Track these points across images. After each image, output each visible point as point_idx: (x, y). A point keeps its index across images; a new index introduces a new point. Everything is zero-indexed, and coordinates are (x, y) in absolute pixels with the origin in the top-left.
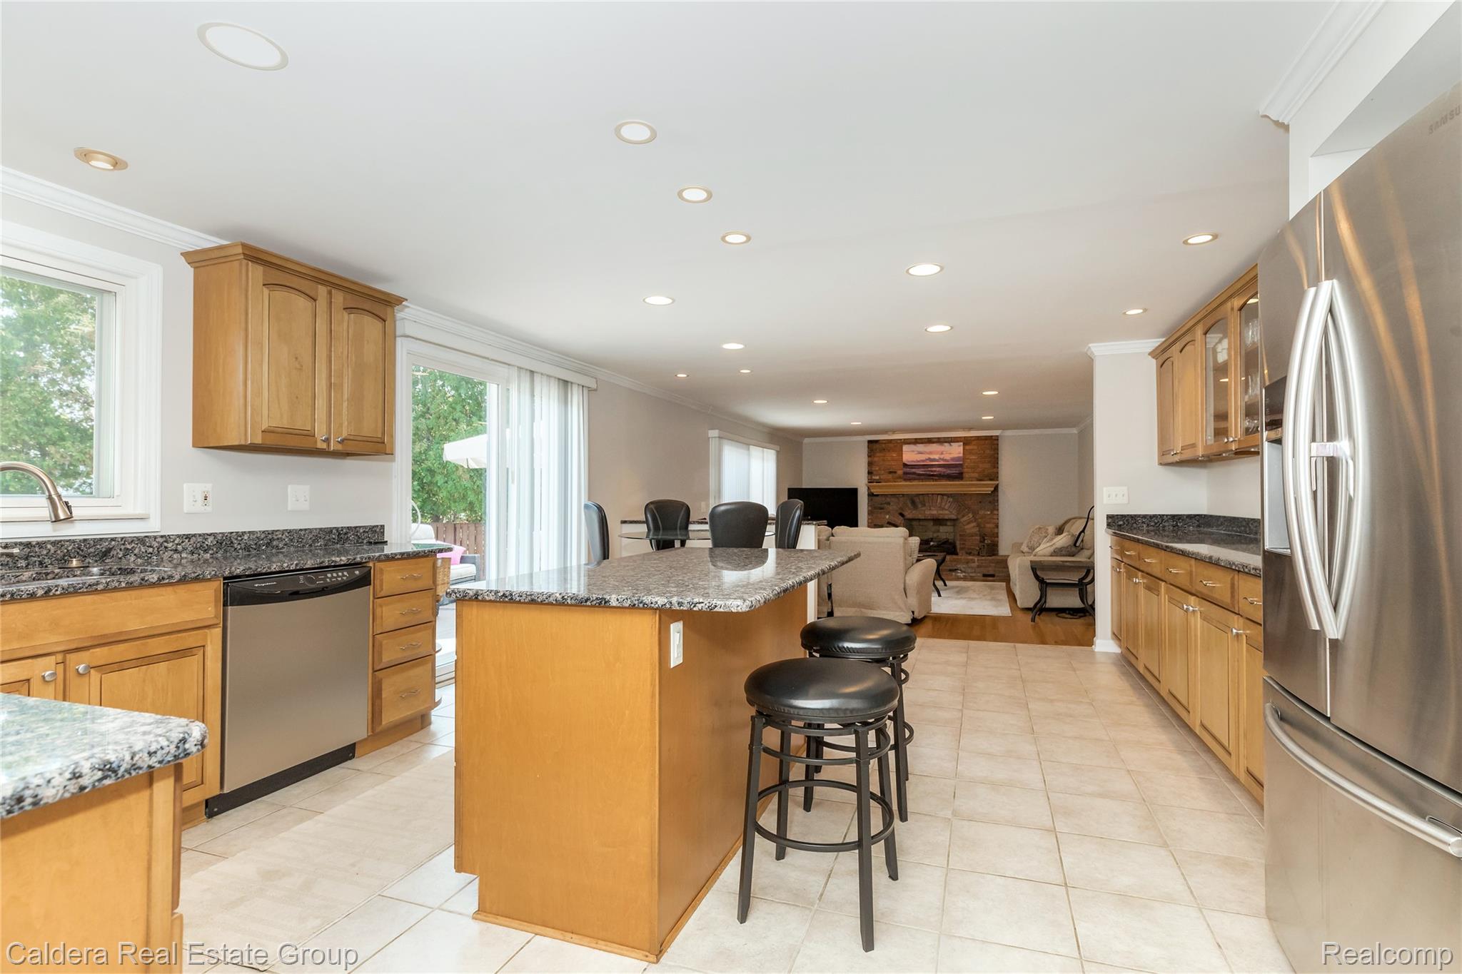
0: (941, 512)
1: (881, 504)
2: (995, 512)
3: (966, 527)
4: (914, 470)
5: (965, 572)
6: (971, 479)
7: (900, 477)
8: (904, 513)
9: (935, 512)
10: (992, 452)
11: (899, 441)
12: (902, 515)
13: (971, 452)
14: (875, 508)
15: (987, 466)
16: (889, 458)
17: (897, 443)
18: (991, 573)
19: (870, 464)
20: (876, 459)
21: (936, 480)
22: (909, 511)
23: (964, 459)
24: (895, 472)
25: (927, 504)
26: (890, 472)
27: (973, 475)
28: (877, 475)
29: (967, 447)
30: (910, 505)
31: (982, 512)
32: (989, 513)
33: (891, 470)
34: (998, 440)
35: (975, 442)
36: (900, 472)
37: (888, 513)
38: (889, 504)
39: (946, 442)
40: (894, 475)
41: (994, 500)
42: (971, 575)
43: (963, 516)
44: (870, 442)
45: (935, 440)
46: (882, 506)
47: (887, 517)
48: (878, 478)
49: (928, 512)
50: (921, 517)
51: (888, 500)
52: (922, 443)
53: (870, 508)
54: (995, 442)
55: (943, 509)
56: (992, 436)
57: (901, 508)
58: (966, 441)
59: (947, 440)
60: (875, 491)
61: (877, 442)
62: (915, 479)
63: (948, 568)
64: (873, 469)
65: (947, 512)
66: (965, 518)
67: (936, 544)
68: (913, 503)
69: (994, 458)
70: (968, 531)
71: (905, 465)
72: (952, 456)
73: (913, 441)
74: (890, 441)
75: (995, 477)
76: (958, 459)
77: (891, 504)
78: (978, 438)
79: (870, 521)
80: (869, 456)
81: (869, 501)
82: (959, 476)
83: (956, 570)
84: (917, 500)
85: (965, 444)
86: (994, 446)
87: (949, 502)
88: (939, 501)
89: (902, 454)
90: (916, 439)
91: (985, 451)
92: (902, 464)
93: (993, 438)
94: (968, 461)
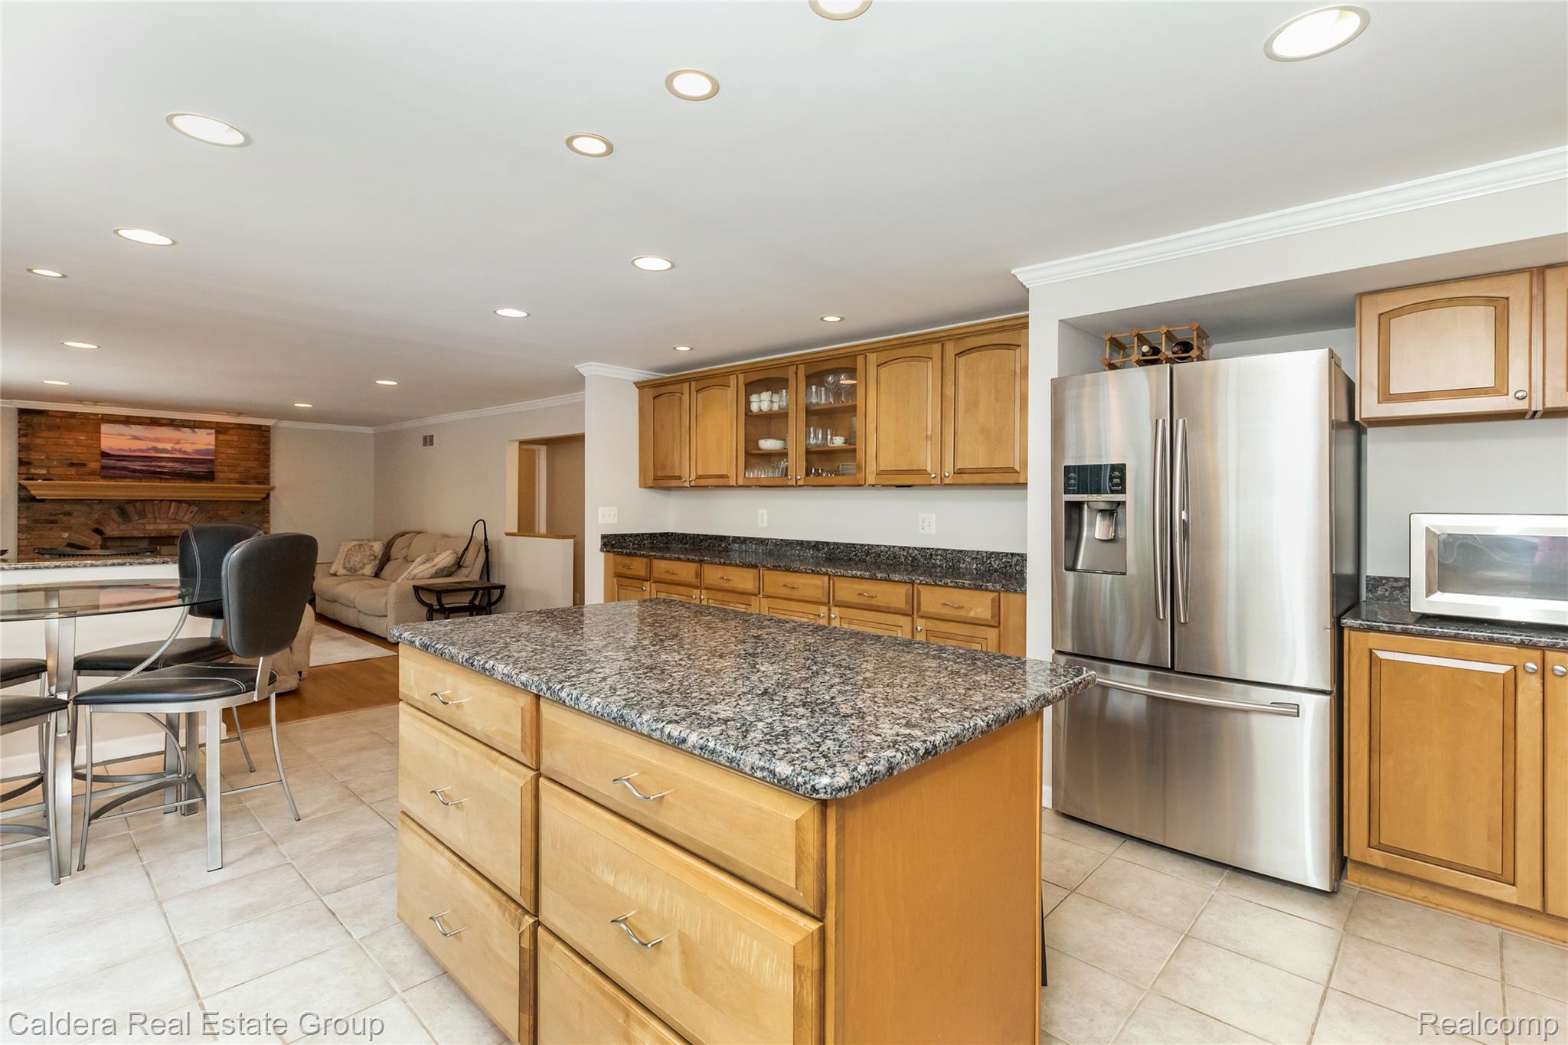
0: (175, 526)
1: (52, 515)
2: (266, 525)
4: (124, 464)
6: (229, 481)
7: (92, 475)
8: (102, 528)
9: (165, 527)
10: (263, 447)
11: (92, 417)
12: (98, 531)
13: (228, 444)
14: (36, 521)
15: (254, 464)
16: (70, 442)
17: (88, 419)
19: (23, 448)
20: (37, 441)
21: (166, 480)
22: (115, 526)
23: (216, 452)
24: (84, 465)
25: (150, 516)
26: (73, 465)
27: (232, 475)
28: (41, 467)
29: (222, 437)
30: (115, 516)
33: (74, 462)
34: (269, 431)
35: (235, 431)
36: (94, 465)
37: (68, 529)
38: (68, 514)
39: (183, 426)
40: (80, 469)
41: (264, 509)
44: (23, 412)
45: (165, 422)
46: (53, 518)
47: (66, 535)
48: (44, 472)
49: (150, 527)
50: (135, 533)
51: (68, 508)
52: (140, 424)
53: (26, 522)
54: (266, 434)
55: (182, 522)
56: (261, 426)
57: (98, 522)
58: (220, 429)
59: (186, 424)
60: (35, 493)
61: (38, 412)
62: (125, 477)
64: (31, 457)
68: (123, 513)
69: (265, 454)
71: (105, 455)
72: (196, 447)
73: (123, 419)
74: (73, 415)
75: (264, 479)
76: (207, 452)
77: (75, 515)
78: (240, 426)
79: (26, 542)
80: (21, 436)
81: (24, 508)
82: (210, 476)
84: (130, 509)
85: (218, 432)
86: (263, 440)
87: (192, 512)
88: (172, 511)
89: (100, 437)
90: (128, 416)
91: (249, 445)
92: (99, 452)
93: (263, 428)
94: (224, 455)
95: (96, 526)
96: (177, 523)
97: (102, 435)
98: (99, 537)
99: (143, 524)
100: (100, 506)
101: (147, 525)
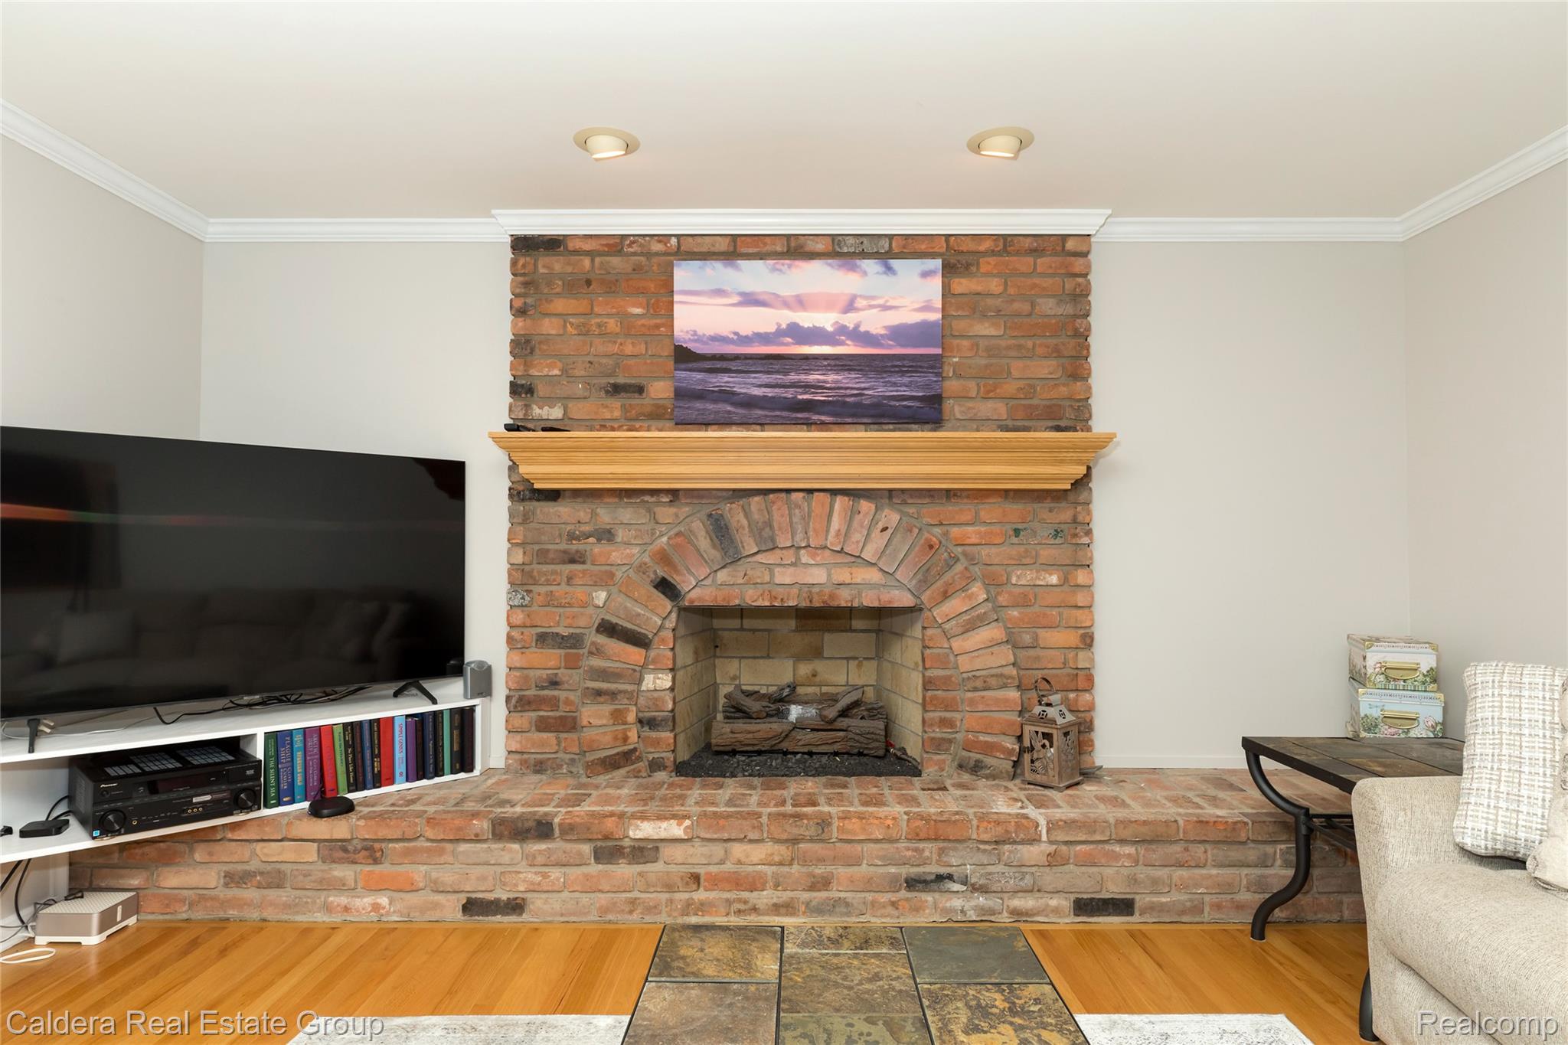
0: (842, 575)
1: (572, 537)
2: (1081, 577)
3: (956, 644)
5: (983, 890)
6: (979, 422)
7: (656, 415)
8: (675, 579)
9: (817, 576)
10: (1069, 309)
11: (657, 247)
12: (665, 587)
13: (975, 307)
14: (542, 557)
15: (1045, 368)
16: (612, 324)
17: (649, 255)
18: (1114, 889)
19: (522, 347)
20: (549, 326)
21: (823, 426)
22: (704, 571)
23: (941, 333)
24: (640, 390)
25: (783, 541)
26: (616, 389)
27: (987, 408)
28: (550, 401)
29: (961, 285)
30: (704, 542)
31: (1022, 577)
32: (1054, 579)
33: (621, 380)
34: (1085, 254)
35: (992, 260)
36: (660, 390)
37: (605, 579)
38: (606, 535)
39: (864, 255)
40: (636, 401)
41: (1075, 521)
42: (1017, 903)
43: (946, 596)
44: (523, 245)
45: (820, 247)
46: (575, 546)
47: (600, 597)
48: (556, 413)
49: (784, 577)
50: (753, 597)
51: (605, 515)
52: (761, 256)
53: (519, 558)
54: (1078, 264)
55: (856, 562)
56: (1064, 238)
57: (663, 558)
58: (953, 257)
59: (867, 246)
60: (544, 472)
61: (552, 244)
63: (905, 871)
64: (533, 372)
65: (873, 576)
66: (955, 605)
67: (812, 711)
68: (721, 531)
69: (1075, 333)
70: (965, 664)
71: (684, 356)
73: (723, 246)
74: (616, 244)
75: (1075, 415)
77: (621, 535)
78: (1006, 244)
79: (519, 617)
80: (519, 312)
81: (519, 520)
83: (940, 878)
84: (735, 515)
85: (950, 270)
86: (1069, 284)
87: (885, 529)
88: (836, 523)
89: (672, 303)
90: (734, 238)
91: (1033, 305)
92: (668, 351)
93: (1070, 245)
94: (965, 343)
95: (661, 573)
96: (849, 565)
97: (676, 298)
98: (668, 605)
99: (769, 567)
100: (672, 510)
101: (777, 570)
